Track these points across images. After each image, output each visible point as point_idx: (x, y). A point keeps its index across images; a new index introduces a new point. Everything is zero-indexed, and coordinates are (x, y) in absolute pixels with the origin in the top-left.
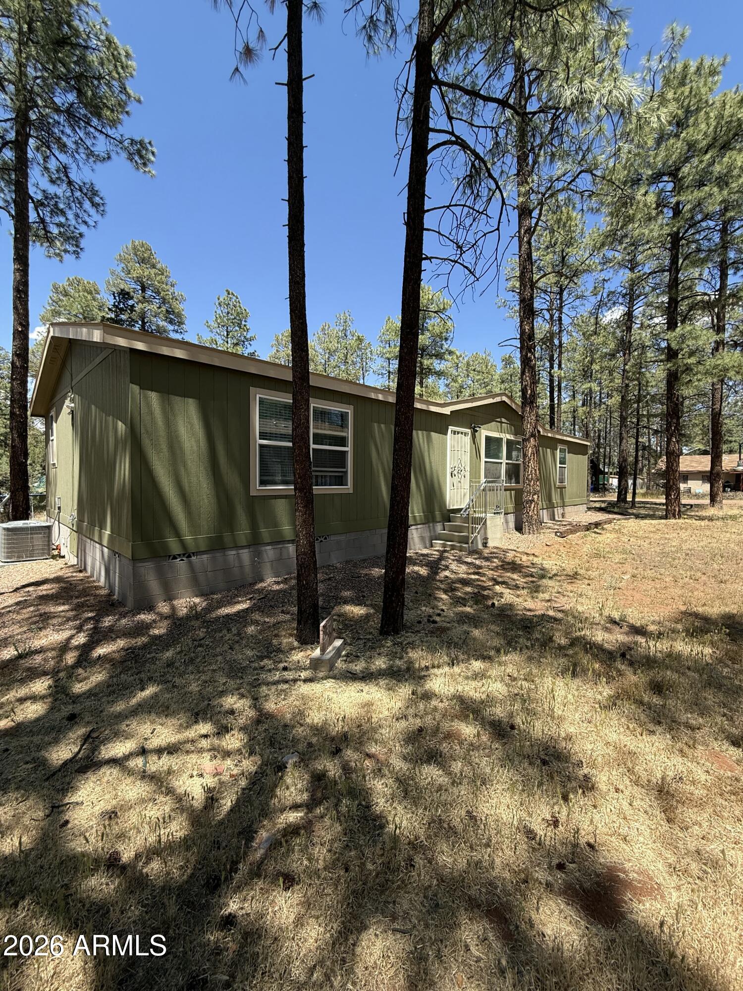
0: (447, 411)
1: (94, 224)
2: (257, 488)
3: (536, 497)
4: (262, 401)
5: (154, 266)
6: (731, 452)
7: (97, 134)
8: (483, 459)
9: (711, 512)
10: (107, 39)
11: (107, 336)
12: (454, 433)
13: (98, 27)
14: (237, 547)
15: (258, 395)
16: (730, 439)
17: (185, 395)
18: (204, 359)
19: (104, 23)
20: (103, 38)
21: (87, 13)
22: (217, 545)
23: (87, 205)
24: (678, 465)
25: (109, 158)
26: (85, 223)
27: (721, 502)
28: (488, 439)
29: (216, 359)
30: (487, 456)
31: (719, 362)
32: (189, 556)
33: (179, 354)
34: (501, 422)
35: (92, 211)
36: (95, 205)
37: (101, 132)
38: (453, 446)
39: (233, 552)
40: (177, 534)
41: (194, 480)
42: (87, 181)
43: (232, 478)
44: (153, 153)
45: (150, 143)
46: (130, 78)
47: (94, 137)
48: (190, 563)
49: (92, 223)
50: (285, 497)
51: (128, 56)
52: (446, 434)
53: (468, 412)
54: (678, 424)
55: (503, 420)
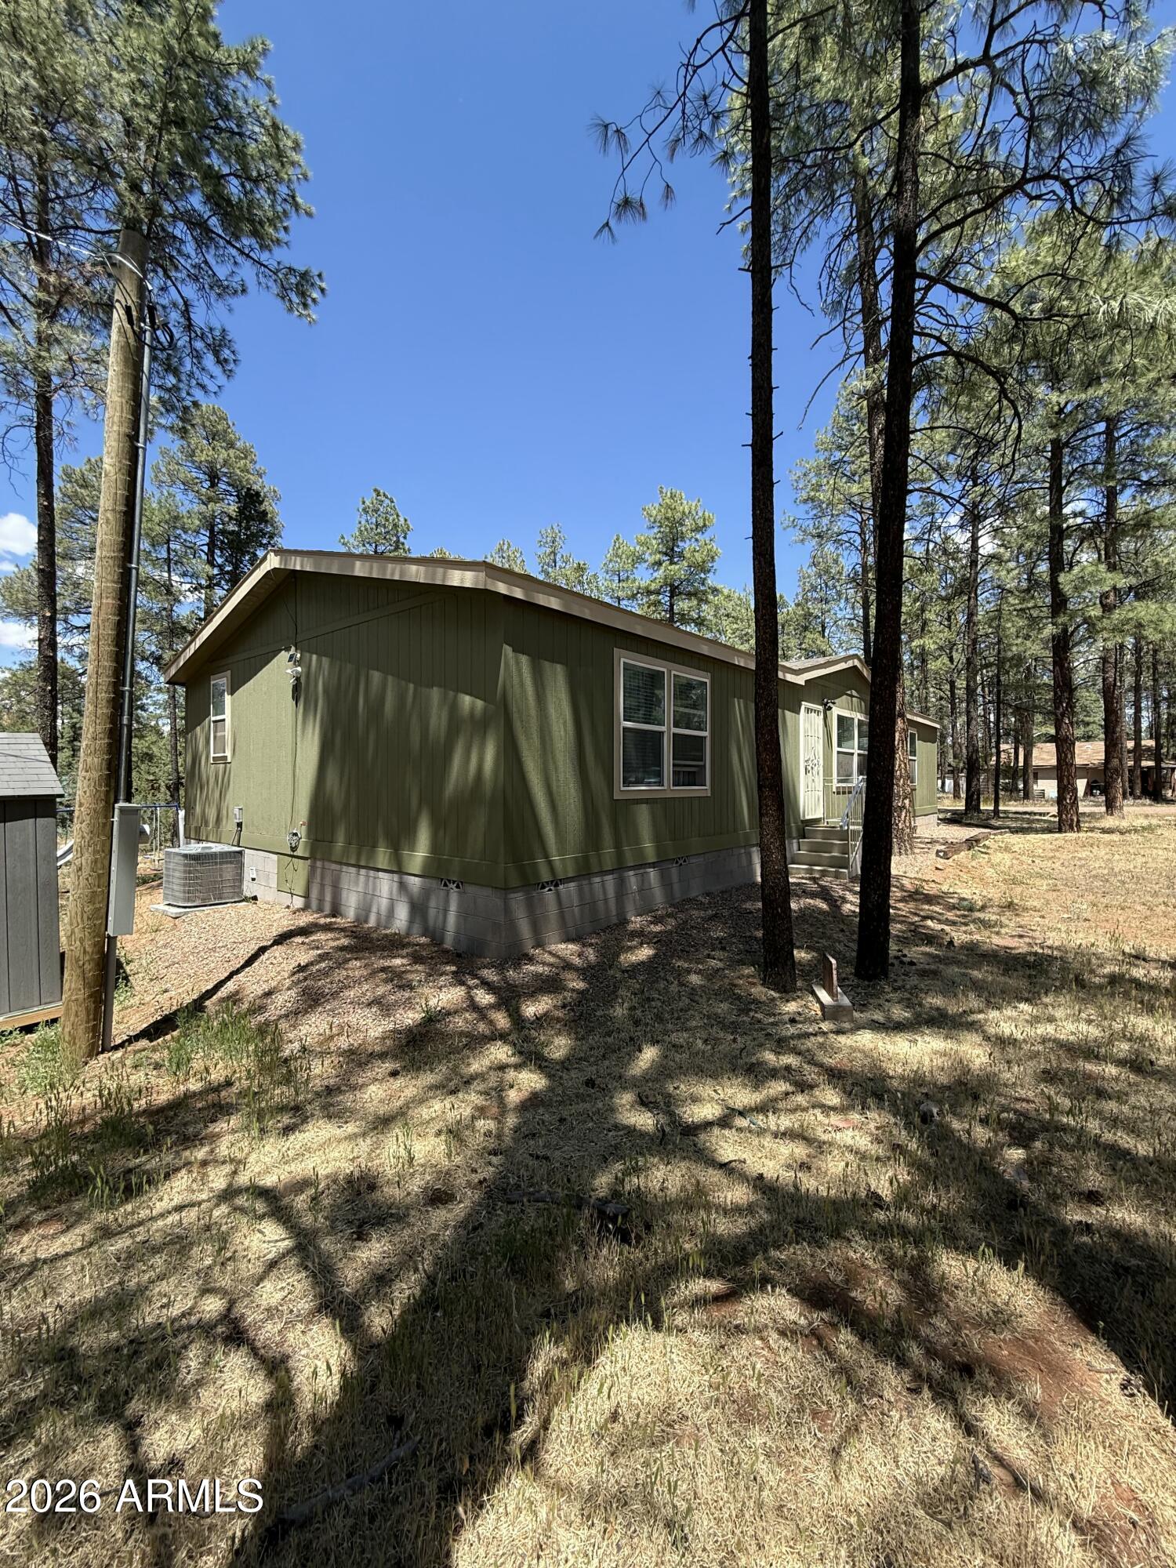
0: (800, 680)
1: (216, 389)
2: (622, 790)
3: (907, 802)
4: (627, 667)
5: (231, 445)
6: (1088, 738)
7: (239, 259)
8: (836, 749)
9: (1110, 822)
10: (275, 126)
11: (489, 581)
12: (808, 710)
13: (263, 108)
14: (603, 873)
15: (624, 659)
16: (1087, 719)
17: (553, 661)
18: (576, 610)
19: (272, 101)
20: (268, 122)
21: (245, 87)
22: (584, 872)
23: (209, 360)
24: (1073, 757)
25: (244, 291)
26: (203, 387)
27: (1121, 808)
28: (841, 719)
29: (587, 611)
30: (839, 745)
31: (1131, 615)
32: (556, 885)
33: (554, 603)
34: (852, 696)
35: (217, 370)
36: (221, 362)
37: (248, 256)
38: (806, 731)
39: (598, 880)
40: (546, 856)
41: (562, 777)
42: (217, 325)
43: (596, 777)
44: (322, 290)
45: (320, 276)
46: (303, 182)
47: (236, 263)
48: (558, 894)
49: (212, 387)
50: (647, 801)
51: (296, 147)
52: (798, 712)
53: (820, 682)
54: (1070, 699)
55: (854, 693)
